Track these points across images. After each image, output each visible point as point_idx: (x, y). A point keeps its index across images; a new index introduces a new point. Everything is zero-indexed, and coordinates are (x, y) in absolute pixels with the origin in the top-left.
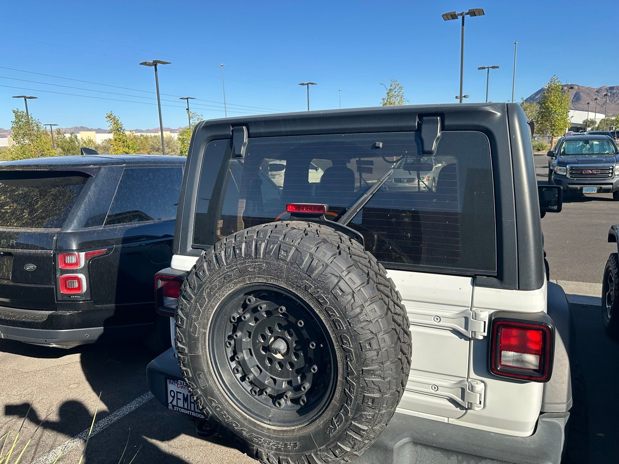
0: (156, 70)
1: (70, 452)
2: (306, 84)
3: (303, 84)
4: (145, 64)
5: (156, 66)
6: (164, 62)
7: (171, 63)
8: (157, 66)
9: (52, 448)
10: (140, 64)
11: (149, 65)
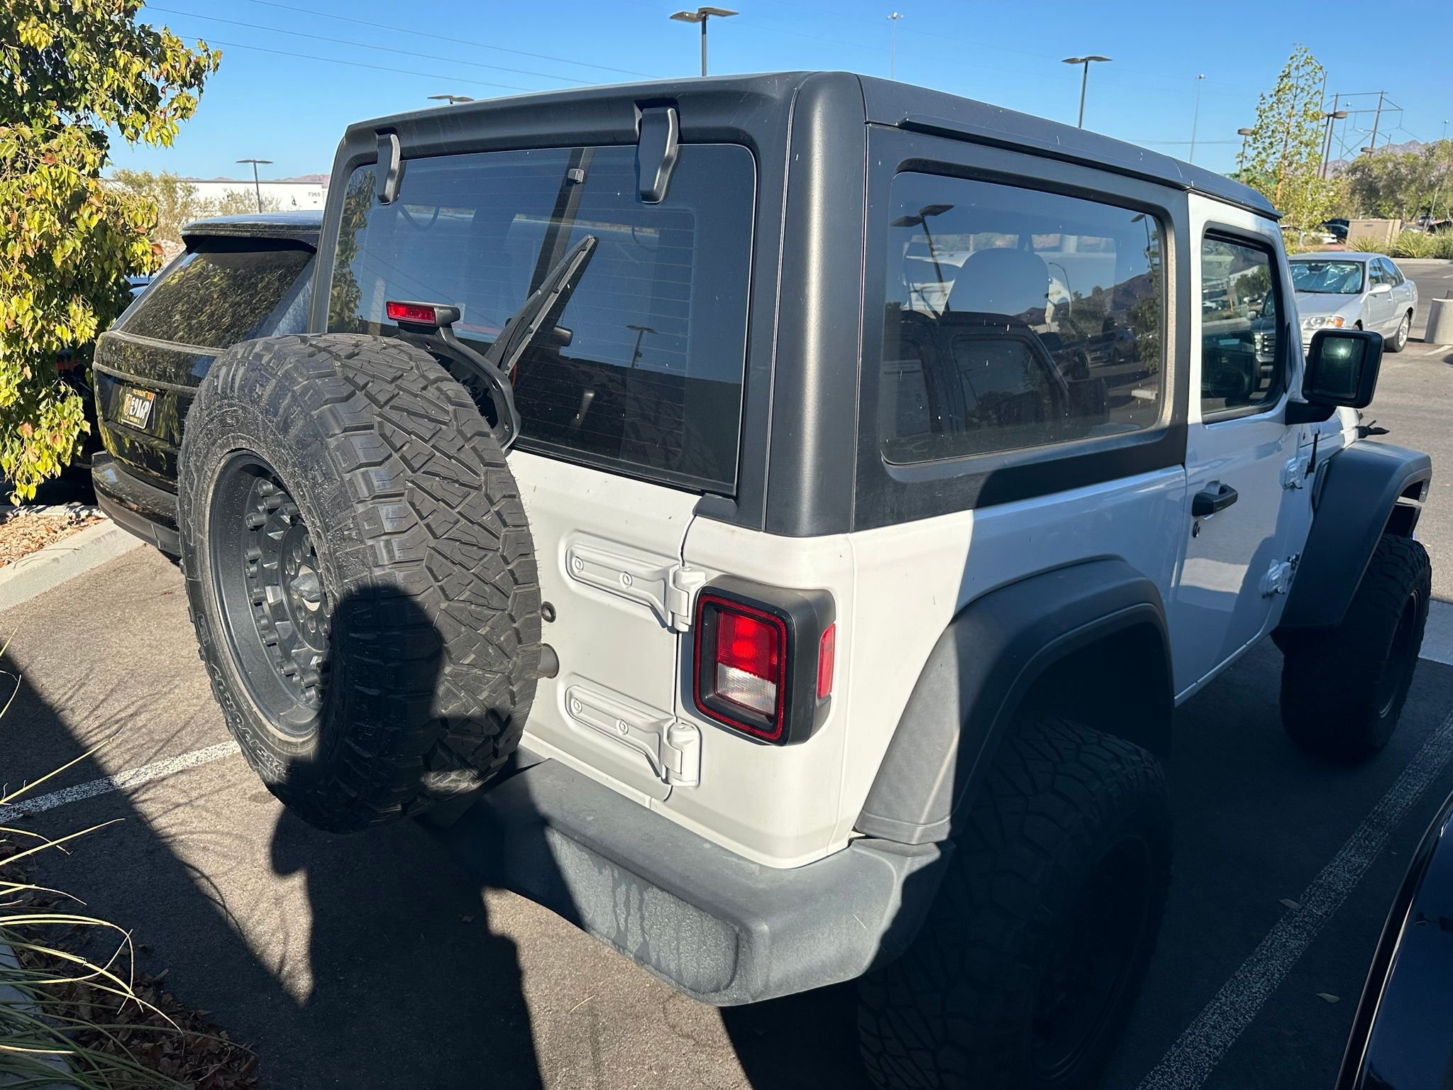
0: (704, 32)
1: (208, 763)
2: (1082, 61)
3: (1072, 61)
4: (680, 16)
5: (704, 20)
6: (723, 11)
7: (737, 14)
8: (707, 21)
9: (185, 752)
10: (671, 18)
11: (691, 19)
